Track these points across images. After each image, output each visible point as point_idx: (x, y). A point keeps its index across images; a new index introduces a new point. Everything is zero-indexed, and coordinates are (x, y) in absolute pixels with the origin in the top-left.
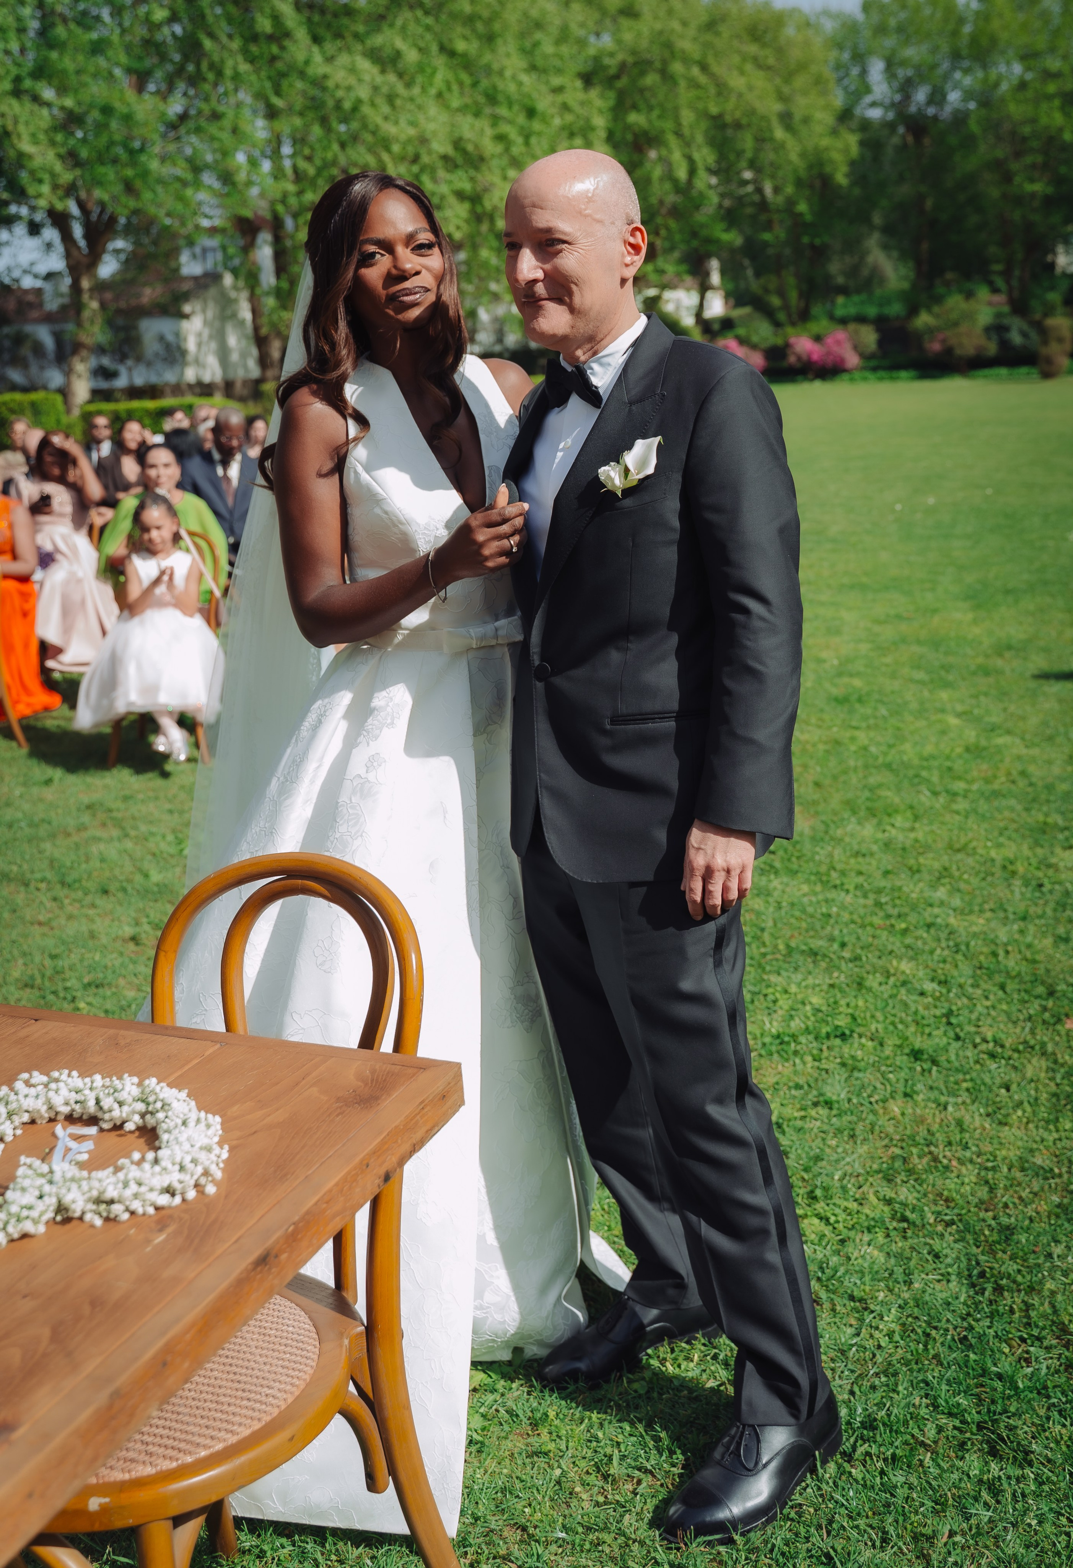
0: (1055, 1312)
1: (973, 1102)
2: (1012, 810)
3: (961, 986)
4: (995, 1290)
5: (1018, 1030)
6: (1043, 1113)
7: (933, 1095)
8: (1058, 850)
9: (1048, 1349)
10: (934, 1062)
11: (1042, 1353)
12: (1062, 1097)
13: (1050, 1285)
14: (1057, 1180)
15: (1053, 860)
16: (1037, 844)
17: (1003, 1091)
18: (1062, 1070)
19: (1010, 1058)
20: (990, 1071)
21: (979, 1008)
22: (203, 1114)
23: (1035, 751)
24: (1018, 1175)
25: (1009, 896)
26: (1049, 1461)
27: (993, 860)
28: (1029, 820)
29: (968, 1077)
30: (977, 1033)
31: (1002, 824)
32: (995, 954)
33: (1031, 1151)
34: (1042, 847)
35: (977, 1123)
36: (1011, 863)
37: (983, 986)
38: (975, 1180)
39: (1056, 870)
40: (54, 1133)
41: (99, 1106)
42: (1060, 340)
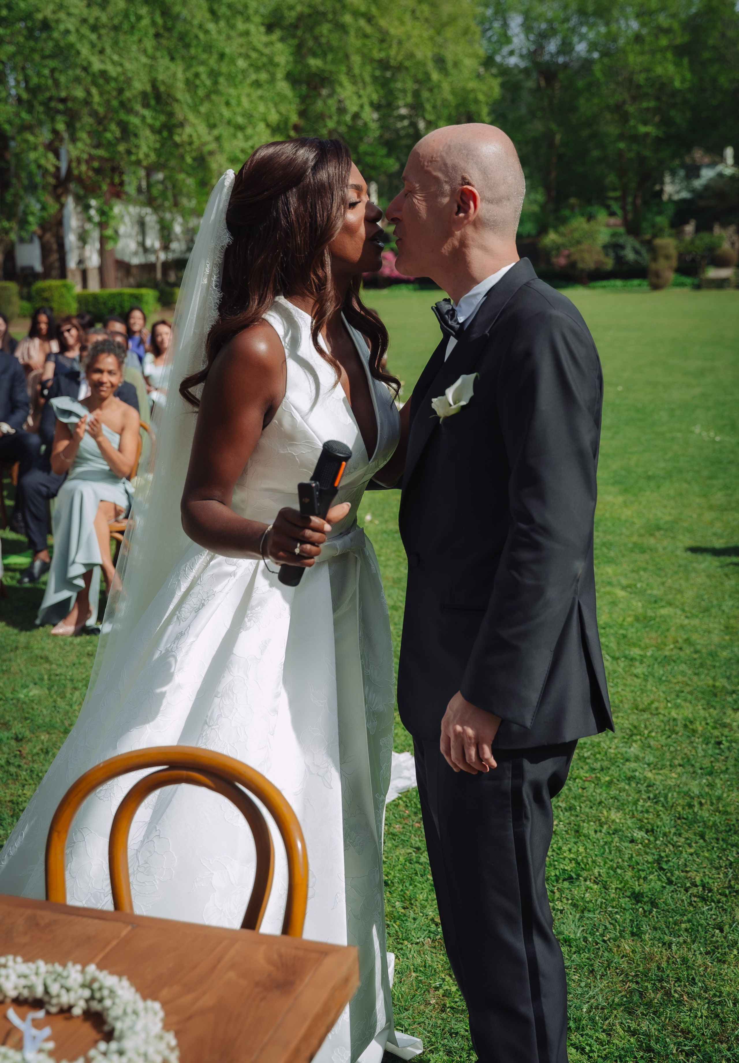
1: (694, 942)
2: (683, 673)
3: (665, 835)
5: (721, 876)
7: (658, 934)
8: (729, 712)
10: (654, 904)
15: (728, 721)
16: (709, 705)
17: (717, 931)
19: (719, 902)
20: (703, 913)
21: (685, 855)
22: (149, 1003)
23: (696, 622)
25: (694, 753)
27: (675, 720)
28: (699, 683)
29: (685, 918)
30: (687, 878)
31: (677, 688)
32: (691, 806)
34: (715, 709)
35: (700, 961)
36: (691, 722)
37: (685, 835)
38: (705, 1013)
39: (731, 729)
40: (6, 1018)
41: (46, 991)
42: (667, 257)
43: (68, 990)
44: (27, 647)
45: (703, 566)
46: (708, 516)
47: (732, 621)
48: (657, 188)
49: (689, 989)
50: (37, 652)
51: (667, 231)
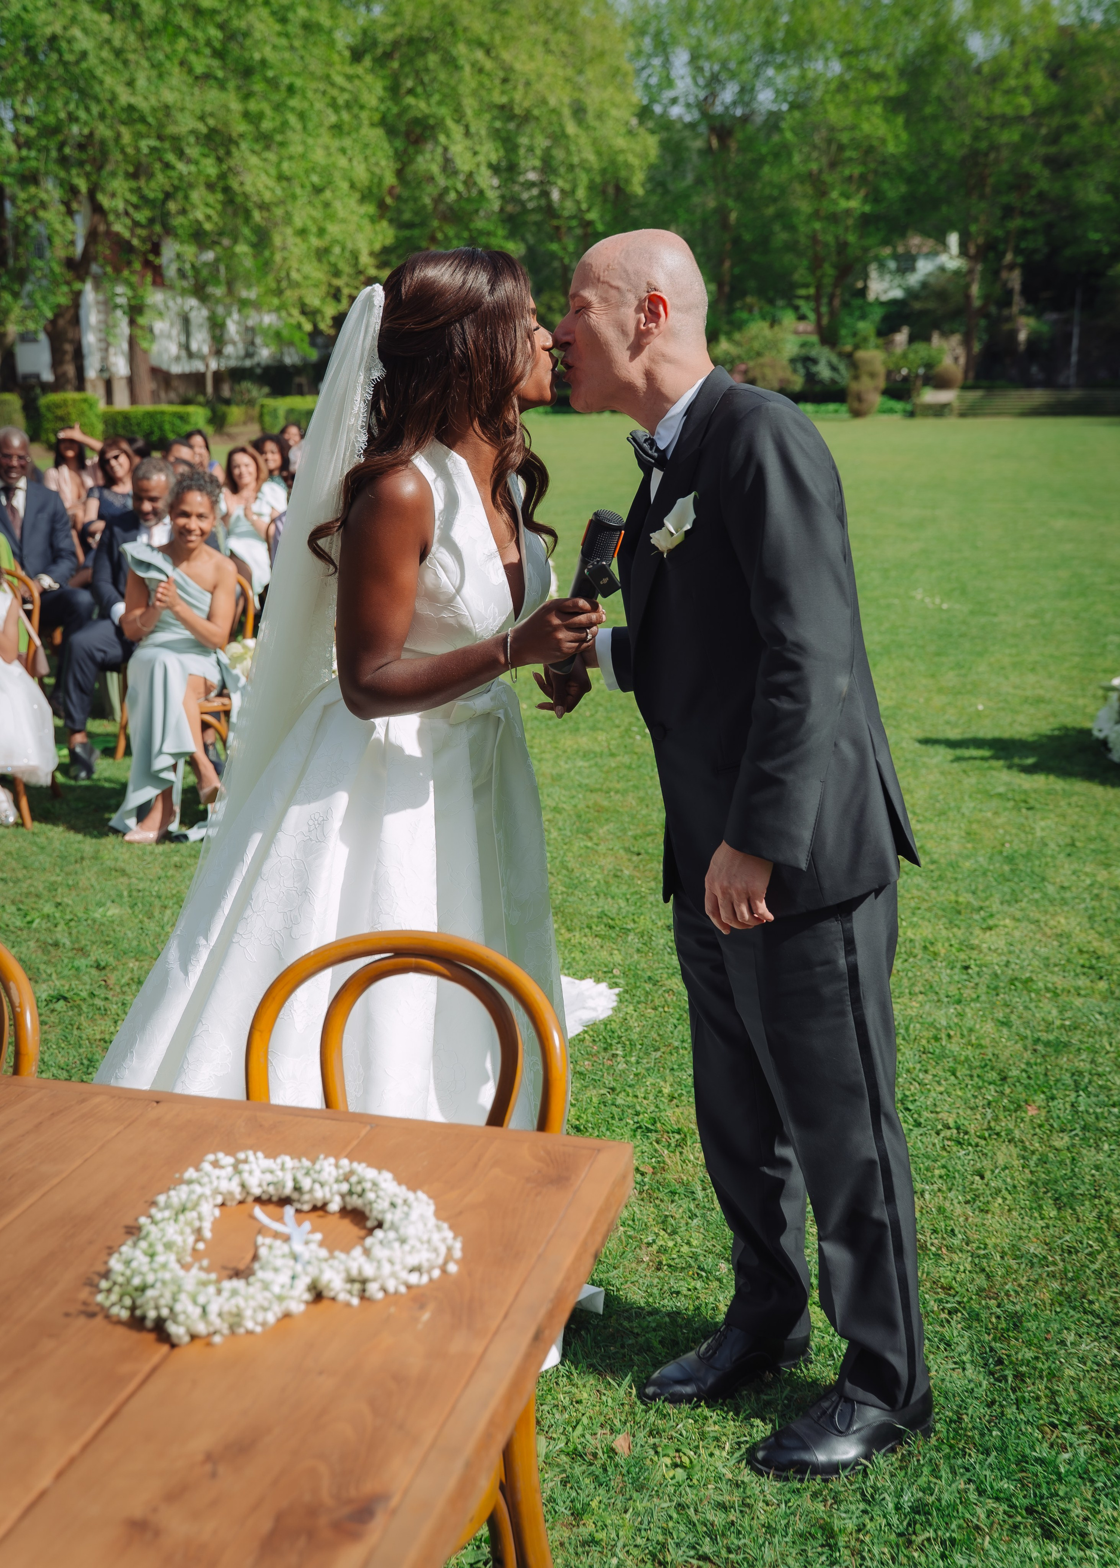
0: (1082, 1397)
1: (950, 1190)
2: (918, 887)
3: (908, 1071)
4: (1015, 1377)
5: (978, 1117)
6: (1024, 1199)
8: (977, 931)
9: (1081, 1434)
11: (1074, 1439)
12: (1040, 1184)
13: (1069, 1372)
14: (1052, 1268)
15: (974, 942)
16: (951, 924)
17: (977, 1178)
18: (1035, 1158)
19: (977, 1145)
20: (958, 1158)
21: (933, 1094)
22: (419, 1195)
24: (1013, 1263)
25: (936, 978)
26: (1108, 1542)
28: (938, 899)
29: (937, 1164)
30: (937, 1120)
31: (913, 904)
32: (937, 1039)
33: (1020, 1238)
34: (958, 928)
35: (958, 1210)
36: (932, 944)
37: (932, 1071)
38: (969, 1268)
39: (981, 952)
40: (252, 1217)
41: (297, 1189)
42: (872, 375)
43: (322, 1185)
44: (96, 857)
45: (935, 761)
46: (939, 700)
47: (975, 826)
48: (860, 285)
49: (950, 1241)
50: (110, 863)
51: (873, 340)
